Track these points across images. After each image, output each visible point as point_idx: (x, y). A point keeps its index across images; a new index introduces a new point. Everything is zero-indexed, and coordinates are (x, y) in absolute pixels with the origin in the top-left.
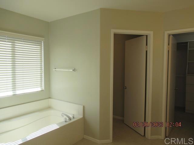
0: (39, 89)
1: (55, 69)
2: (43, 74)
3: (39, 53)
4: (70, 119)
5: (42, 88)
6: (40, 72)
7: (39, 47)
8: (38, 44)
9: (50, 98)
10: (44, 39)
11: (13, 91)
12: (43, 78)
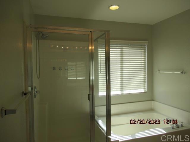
0: (142, 91)
1: (159, 71)
2: (146, 77)
3: (143, 56)
4: (178, 127)
5: (145, 90)
6: (144, 74)
7: (143, 50)
8: (141, 47)
9: (153, 100)
10: (147, 42)
11: (121, 90)
12: (146, 80)
